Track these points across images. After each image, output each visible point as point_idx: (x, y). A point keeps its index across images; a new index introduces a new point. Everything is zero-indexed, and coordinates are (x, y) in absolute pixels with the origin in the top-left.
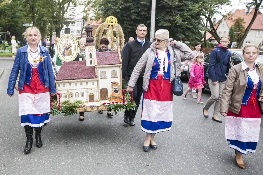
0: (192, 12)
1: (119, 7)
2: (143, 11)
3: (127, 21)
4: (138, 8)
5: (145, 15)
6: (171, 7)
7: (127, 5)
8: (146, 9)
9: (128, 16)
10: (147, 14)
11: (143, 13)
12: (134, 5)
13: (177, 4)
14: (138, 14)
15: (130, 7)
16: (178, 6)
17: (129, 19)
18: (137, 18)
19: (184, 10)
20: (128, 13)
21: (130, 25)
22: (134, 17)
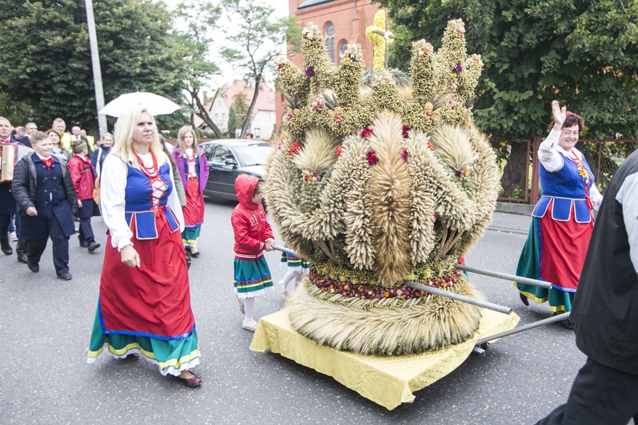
0: (166, 84)
1: (24, 71)
2: (77, 79)
3: (47, 96)
4: (66, 73)
5: (83, 87)
6: (128, 76)
7: (43, 67)
8: (83, 77)
9: (48, 88)
10: (86, 85)
11: (78, 84)
12: (57, 69)
13: (138, 70)
14: (69, 84)
15: (48, 71)
16: (141, 75)
17: (49, 92)
18: (67, 92)
19: (152, 81)
20: (48, 82)
21: (54, 104)
22: (60, 89)
